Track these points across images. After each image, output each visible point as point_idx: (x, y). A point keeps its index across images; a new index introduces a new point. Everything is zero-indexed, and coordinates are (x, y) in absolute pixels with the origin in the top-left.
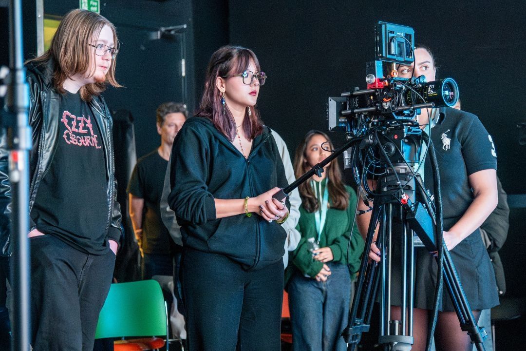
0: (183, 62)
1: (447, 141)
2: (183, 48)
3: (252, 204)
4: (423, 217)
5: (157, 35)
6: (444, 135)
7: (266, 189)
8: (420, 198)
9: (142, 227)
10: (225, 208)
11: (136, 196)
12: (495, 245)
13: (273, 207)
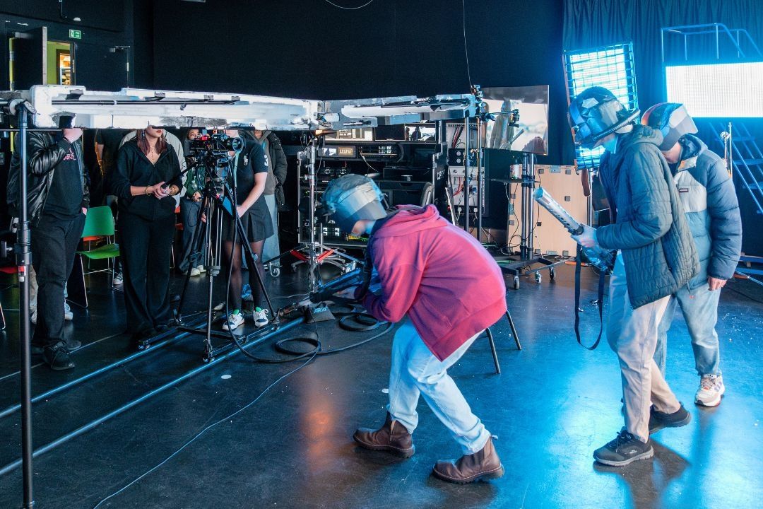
0: (128, 64)
1: (246, 160)
2: (128, 57)
3: (150, 189)
4: (227, 204)
5: (113, 50)
6: (245, 157)
7: (157, 183)
8: (227, 194)
9: (102, 159)
10: (136, 191)
11: (99, 143)
12: (280, 183)
13: (159, 192)
